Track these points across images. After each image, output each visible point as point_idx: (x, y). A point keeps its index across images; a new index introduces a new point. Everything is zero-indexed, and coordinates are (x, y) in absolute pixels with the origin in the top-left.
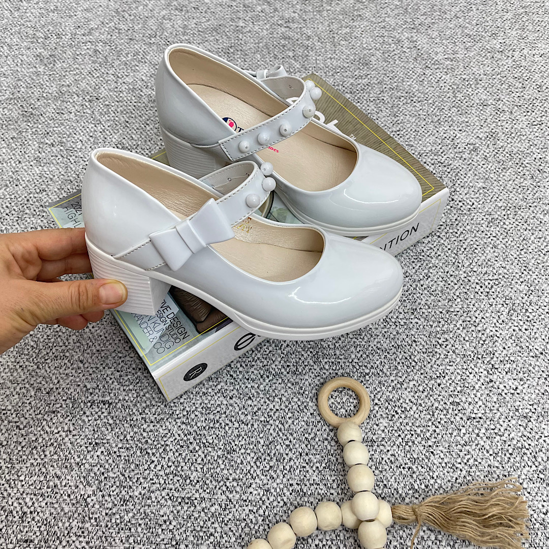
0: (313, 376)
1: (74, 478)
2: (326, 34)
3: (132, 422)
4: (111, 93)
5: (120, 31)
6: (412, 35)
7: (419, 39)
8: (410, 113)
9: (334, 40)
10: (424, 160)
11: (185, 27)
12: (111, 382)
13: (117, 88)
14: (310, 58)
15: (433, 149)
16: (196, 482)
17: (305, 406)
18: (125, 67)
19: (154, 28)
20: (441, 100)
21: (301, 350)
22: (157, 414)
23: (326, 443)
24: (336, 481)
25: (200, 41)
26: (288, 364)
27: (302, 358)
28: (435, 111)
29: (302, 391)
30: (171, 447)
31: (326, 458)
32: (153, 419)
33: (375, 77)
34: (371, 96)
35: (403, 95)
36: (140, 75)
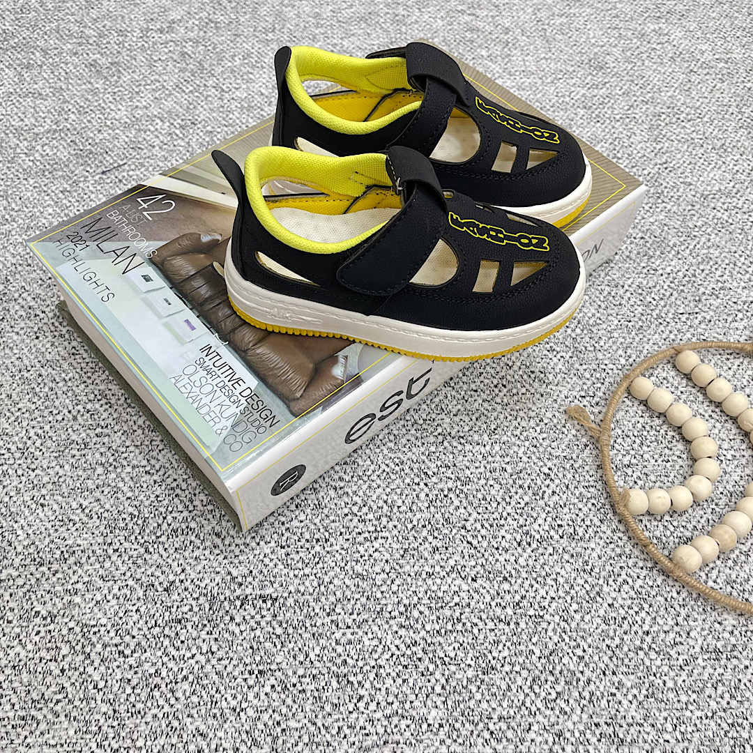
0: (602, 543)
1: (230, 734)
2: (532, 25)
3: (315, 629)
4: (214, 115)
5: (218, 25)
6: (660, 25)
7: (671, 32)
8: (678, 138)
9: (545, 34)
10: (713, 205)
11: (317, 16)
12: (271, 565)
13: (223, 107)
14: (515, 58)
15: (723, 188)
16: (437, 726)
17: (598, 593)
18: (231, 76)
19: (270, 19)
20: (721, 117)
21: (576, 501)
22: (355, 613)
23: (641, 653)
24: (669, 719)
25: (344, 35)
26: (560, 522)
27: (581, 514)
28: (715, 133)
29: (588, 568)
30: (388, 671)
31: (646, 680)
32: (350, 622)
33: (616, 86)
34: (616, 112)
35: (663, 111)
36: (257, 86)
